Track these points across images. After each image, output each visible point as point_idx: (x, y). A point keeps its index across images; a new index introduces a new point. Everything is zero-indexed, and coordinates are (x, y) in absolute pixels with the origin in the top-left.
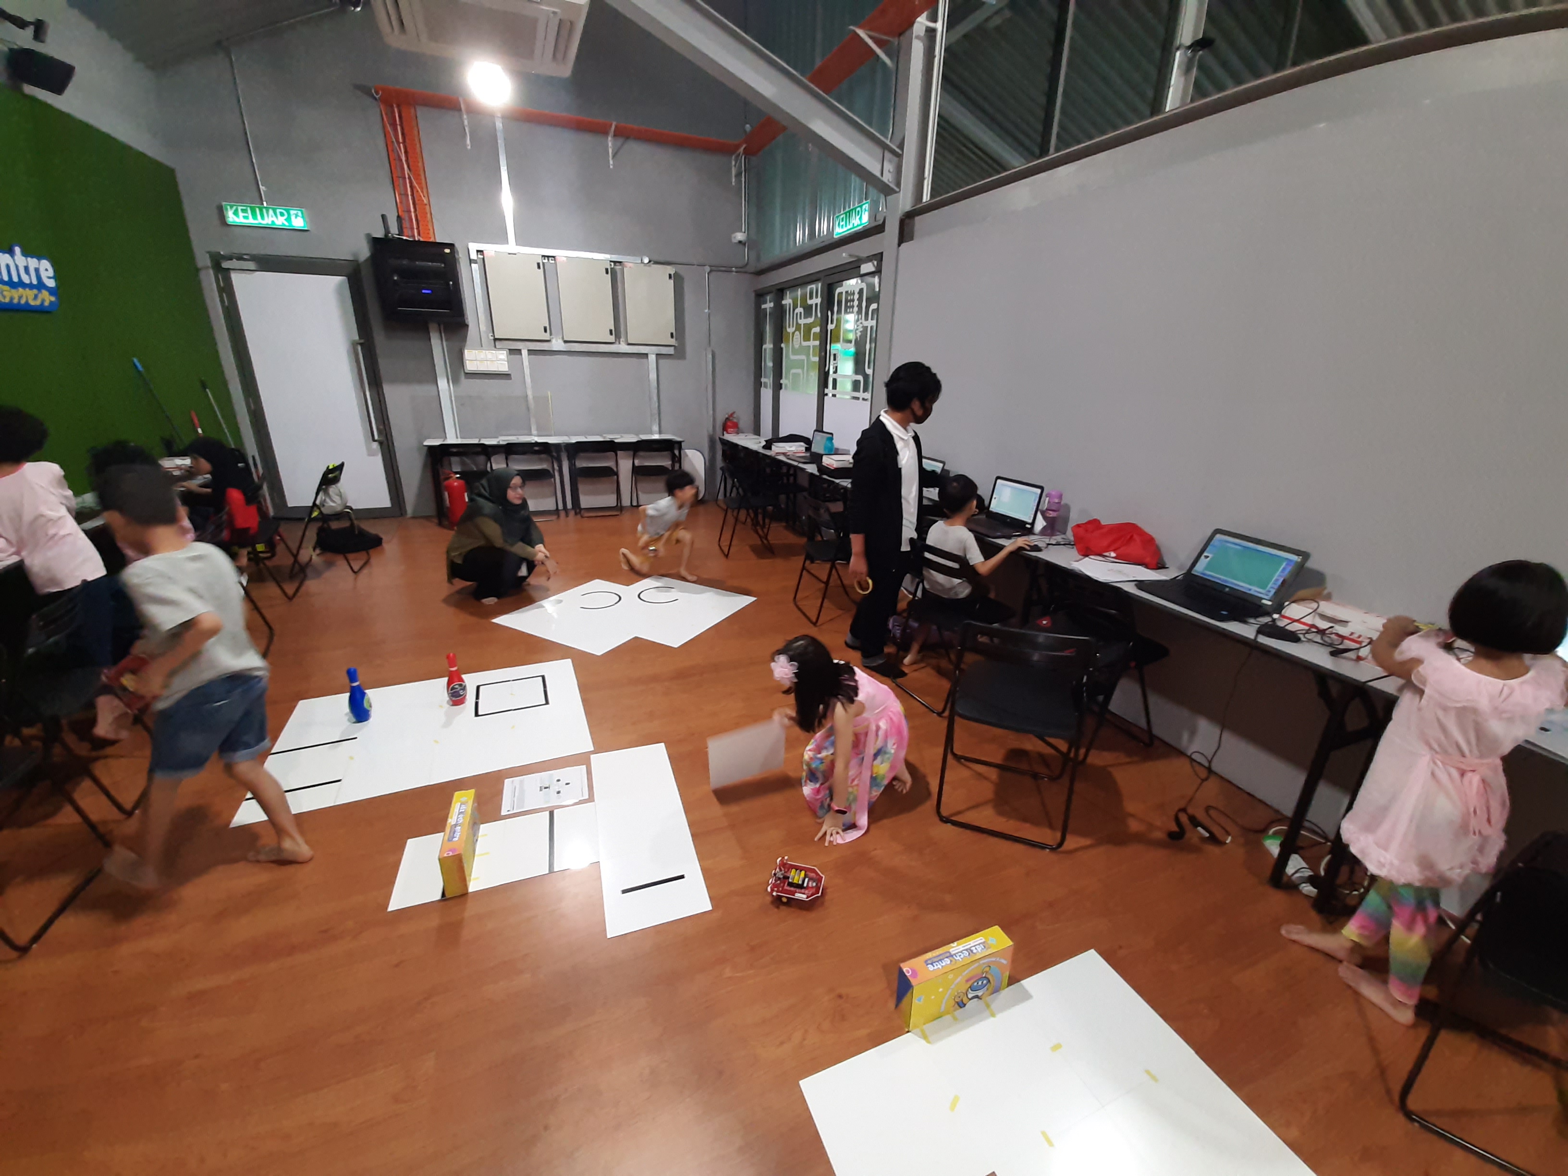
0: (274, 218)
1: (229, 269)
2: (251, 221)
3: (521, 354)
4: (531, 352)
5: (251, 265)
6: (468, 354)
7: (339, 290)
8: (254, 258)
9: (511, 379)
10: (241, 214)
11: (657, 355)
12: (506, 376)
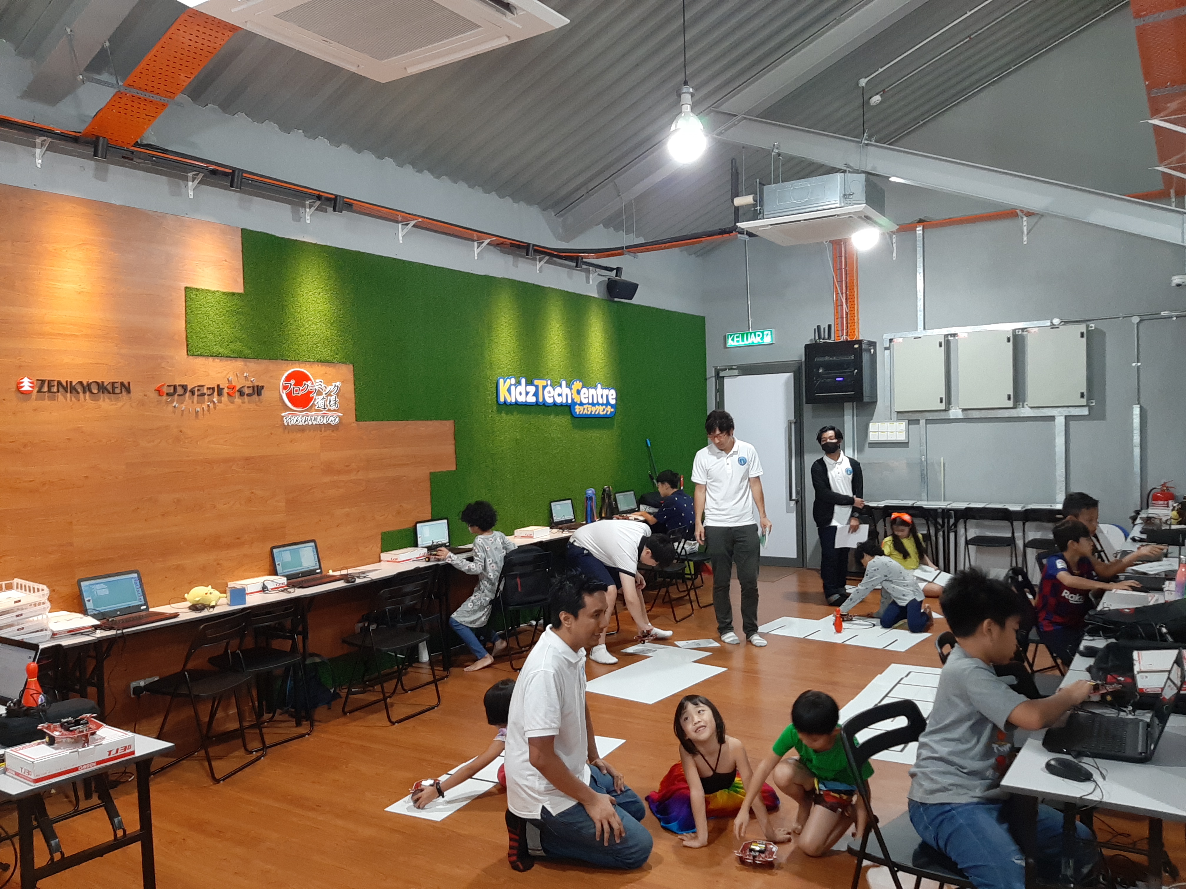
0: (753, 339)
1: (723, 377)
2: (741, 343)
3: (919, 424)
4: (928, 421)
5: (736, 372)
6: (872, 426)
7: (787, 383)
8: (739, 368)
9: (908, 447)
10: (736, 339)
11: (1066, 417)
12: (904, 444)
